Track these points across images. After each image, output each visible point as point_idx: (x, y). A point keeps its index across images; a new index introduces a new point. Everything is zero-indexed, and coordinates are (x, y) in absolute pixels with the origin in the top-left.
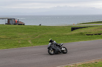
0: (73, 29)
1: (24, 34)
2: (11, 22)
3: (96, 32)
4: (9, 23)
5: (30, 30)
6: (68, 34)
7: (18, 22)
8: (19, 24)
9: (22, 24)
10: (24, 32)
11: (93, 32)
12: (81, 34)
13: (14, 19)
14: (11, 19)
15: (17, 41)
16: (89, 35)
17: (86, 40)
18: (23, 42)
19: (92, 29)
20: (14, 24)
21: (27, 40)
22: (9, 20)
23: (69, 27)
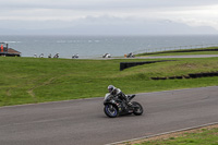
0: (124, 66)
3: (174, 73)
6: (113, 76)
8: (8, 55)
9: (14, 55)
11: (166, 74)
12: (142, 76)
15: (4, 92)
16: (158, 79)
17: (151, 90)
18: (17, 93)
19: (164, 65)
21: (24, 90)
23: (115, 61)
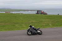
1: (47, 20)
2: (39, 13)
4: (38, 13)
5: (51, 17)
7: (43, 12)
8: (44, 14)
9: (45, 14)
10: (47, 19)
13: (41, 11)
14: (39, 11)
15: (43, 24)
18: (46, 25)
20: (41, 14)
21: (49, 24)
22: (38, 11)
